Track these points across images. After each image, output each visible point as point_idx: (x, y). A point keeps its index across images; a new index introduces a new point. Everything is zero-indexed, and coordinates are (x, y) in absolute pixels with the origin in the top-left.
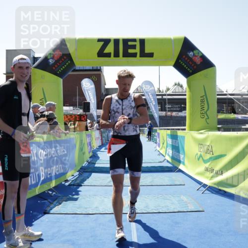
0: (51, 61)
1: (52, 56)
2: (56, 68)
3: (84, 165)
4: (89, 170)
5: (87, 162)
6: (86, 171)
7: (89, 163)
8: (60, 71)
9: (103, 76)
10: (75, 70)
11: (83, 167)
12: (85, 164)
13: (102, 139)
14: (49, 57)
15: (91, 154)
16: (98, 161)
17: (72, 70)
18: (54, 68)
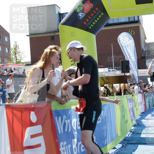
0: (80, 15)
1: (81, 8)
2: (87, 22)
3: (127, 136)
4: (134, 142)
5: (131, 131)
6: (130, 142)
7: (133, 133)
8: (92, 25)
9: (143, 28)
10: (108, 25)
11: (126, 138)
12: (128, 134)
13: (145, 105)
14: (78, 11)
15: (134, 122)
16: (144, 131)
17: (105, 24)
18: (85, 23)
